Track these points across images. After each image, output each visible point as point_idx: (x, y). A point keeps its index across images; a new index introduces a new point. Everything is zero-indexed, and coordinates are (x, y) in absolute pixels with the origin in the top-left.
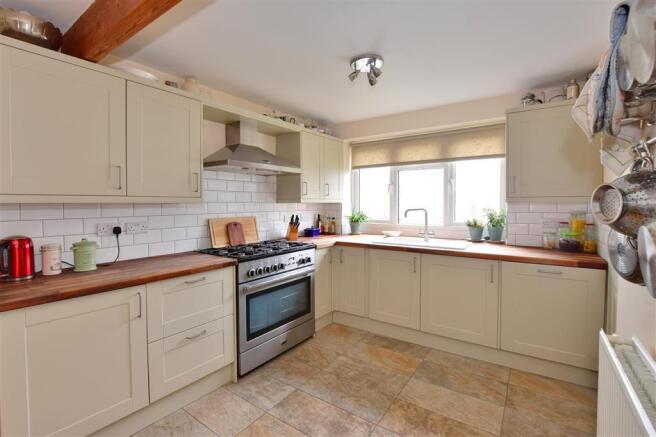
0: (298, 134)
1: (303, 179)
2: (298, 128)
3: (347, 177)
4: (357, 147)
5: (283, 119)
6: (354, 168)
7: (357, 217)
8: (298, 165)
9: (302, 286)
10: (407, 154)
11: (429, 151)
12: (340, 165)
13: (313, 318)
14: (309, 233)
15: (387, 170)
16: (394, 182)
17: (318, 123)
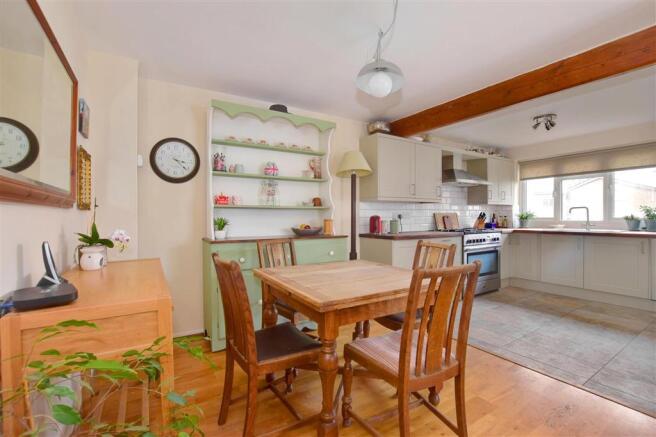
0: (485, 160)
1: (489, 188)
2: (485, 155)
3: (516, 187)
4: (523, 165)
5: (476, 150)
6: (521, 180)
7: (525, 215)
8: (486, 179)
9: (493, 255)
10: (569, 168)
11: (590, 165)
12: (512, 179)
13: (499, 278)
14: (488, 226)
15: (552, 180)
16: (558, 190)
17: (496, 151)
